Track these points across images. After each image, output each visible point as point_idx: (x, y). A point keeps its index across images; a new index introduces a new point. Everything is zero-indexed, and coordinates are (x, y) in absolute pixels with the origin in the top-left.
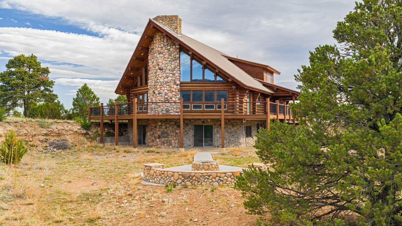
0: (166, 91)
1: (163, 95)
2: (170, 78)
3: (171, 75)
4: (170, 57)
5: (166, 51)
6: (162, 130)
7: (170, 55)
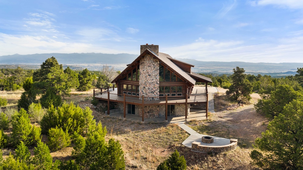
0: (152, 88)
1: (151, 90)
2: (154, 80)
3: (155, 79)
4: (154, 69)
5: (152, 65)
6: (150, 109)
7: (154, 68)
